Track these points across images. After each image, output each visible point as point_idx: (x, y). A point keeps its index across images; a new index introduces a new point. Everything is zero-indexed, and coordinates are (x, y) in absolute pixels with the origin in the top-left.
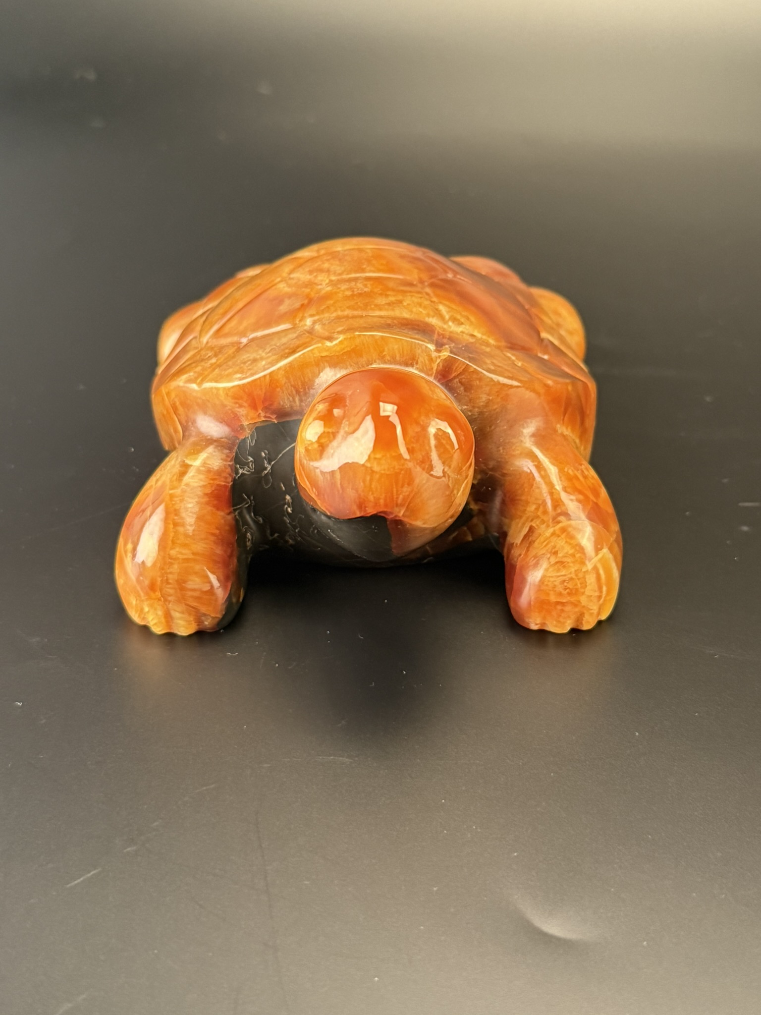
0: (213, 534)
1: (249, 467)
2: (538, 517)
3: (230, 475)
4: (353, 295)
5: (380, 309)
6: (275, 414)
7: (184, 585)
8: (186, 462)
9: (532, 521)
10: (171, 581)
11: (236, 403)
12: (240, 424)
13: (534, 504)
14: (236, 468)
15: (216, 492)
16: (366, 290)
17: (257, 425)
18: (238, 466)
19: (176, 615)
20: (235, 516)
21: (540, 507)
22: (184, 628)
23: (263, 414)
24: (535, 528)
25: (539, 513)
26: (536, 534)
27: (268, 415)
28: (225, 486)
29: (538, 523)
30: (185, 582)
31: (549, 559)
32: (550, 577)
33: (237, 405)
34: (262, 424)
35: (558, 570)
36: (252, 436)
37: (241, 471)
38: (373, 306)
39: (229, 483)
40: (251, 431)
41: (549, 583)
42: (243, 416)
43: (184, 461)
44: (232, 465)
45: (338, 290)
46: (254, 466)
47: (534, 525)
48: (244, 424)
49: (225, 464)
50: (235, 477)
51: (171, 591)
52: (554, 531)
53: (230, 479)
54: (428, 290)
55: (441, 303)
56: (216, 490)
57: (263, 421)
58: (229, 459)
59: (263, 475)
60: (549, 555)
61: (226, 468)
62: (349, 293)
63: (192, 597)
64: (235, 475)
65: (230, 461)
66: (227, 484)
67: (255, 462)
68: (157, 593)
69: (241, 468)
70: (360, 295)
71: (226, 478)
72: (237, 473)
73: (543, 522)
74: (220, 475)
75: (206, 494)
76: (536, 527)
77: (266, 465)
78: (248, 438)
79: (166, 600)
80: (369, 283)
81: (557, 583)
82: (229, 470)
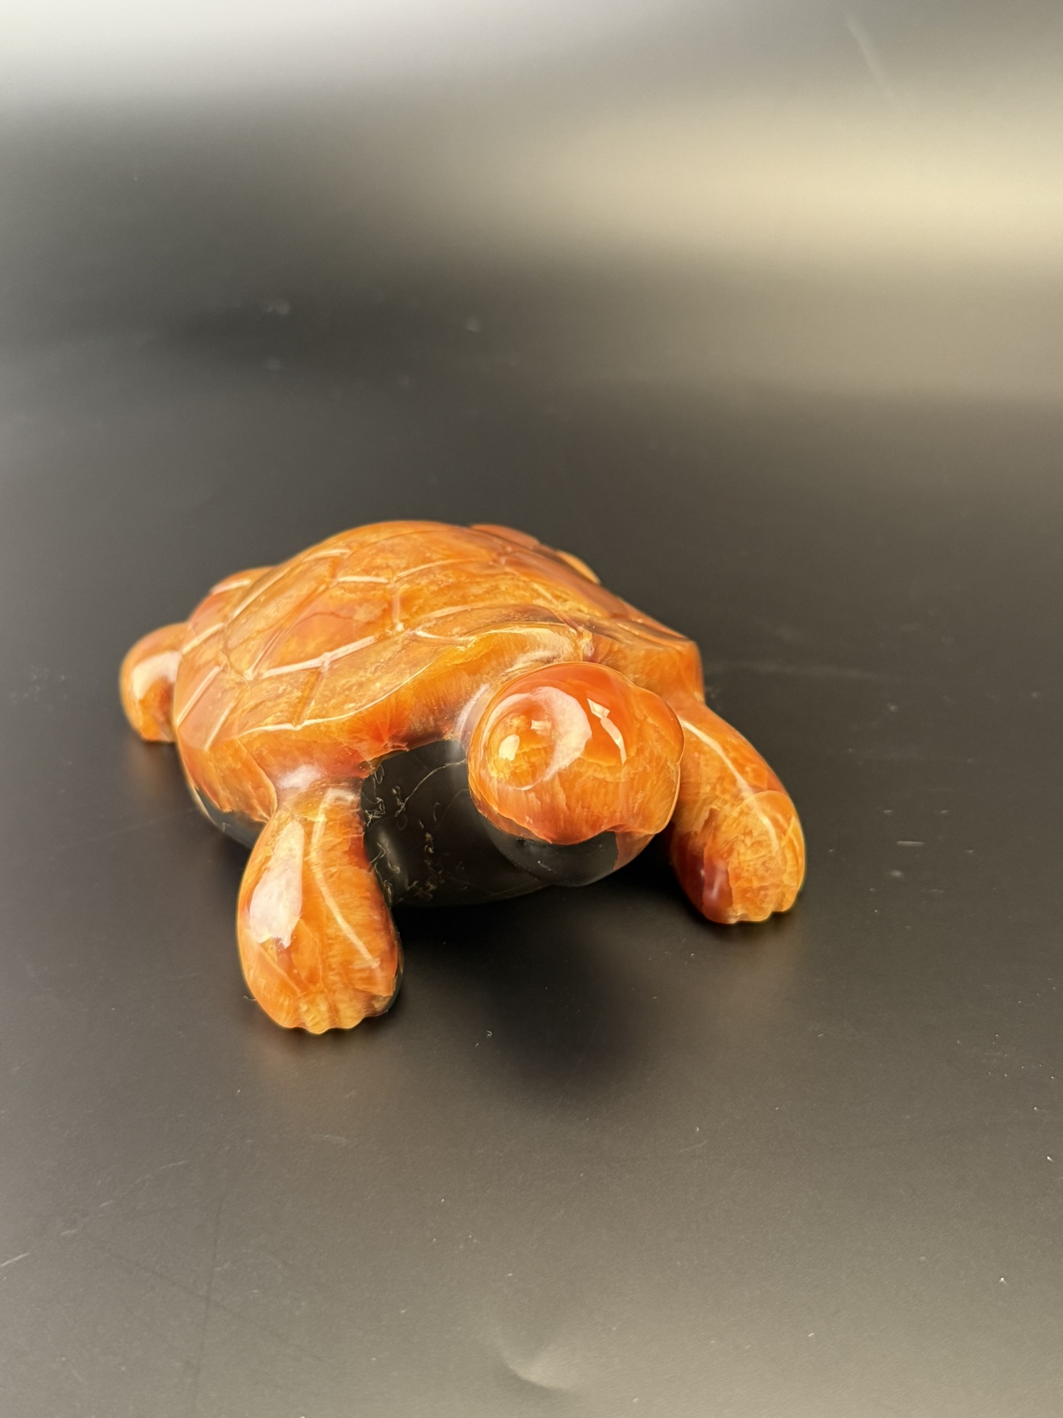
0: (366, 898)
1: (379, 810)
2: (717, 797)
3: (360, 824)
4: (441, 590)
5: (482, 600)
6: (406, 741)
7: (350, 967)
8: (309, 819)
9: (711, 803)
10: (334, 966)
11: (355, 737)
12: (361, 761)
13: (707, 783)
14: (365, 814)
15: (353, 846)
16: (451, 580)
17: (383, 759)
18: (367, 811)
19: (341, 1006)
20: (375, 871)
21: (715, 786)
22: (350, 1019)
23: (390, 745)
24: (716, 810)
25: (718, 793)
26: (721, 817)
27: (396, 744)
28: (359, 839)
29: (719, 804)
30: (350, 963)
31: (743, 841)
32: (749, 861)
33: (356, 740)
34: (390, 757)
35: (757, 852)
36: (378, 773)
37: (370, 817)
38: (472, 598)
39: (361, 834)
40: (376, 767)
41: (750, 868)
42: (364, 751)
43: (306, 819)
44: (360, 811)
45: (420, 587)
46: (384, 808)
47: (714, 807)
48: (367, 760)
49: (353, 813)
50: (366, 825)
51: (336, 978)
52: (741, 809)
53: (361, 830)
54: (508, 569)
55: (533, 581)
56: (352, 845)
57: (391, 752)
58: (355, 806)
59: (396, 815)
60: (742, 837)
61: (354, 817)
62: (434, 588)
63: (362, 979)
64: (365, 823)
65: (357, 808)
66: (360, 835)
67: (385, 803)
68: (318, 985)
69: (370, 813)
70: (449, 587)
71: (357, 828)
72: (367, 820)
73: (725, 802)
74: (351, 827)
75: (345, 852)
76: (719, 809)
77: (399, 803)
78: (373, 775)
79: (330, 991)
80: (449, 572)
81: (758, 867)
82: (358, 818)
